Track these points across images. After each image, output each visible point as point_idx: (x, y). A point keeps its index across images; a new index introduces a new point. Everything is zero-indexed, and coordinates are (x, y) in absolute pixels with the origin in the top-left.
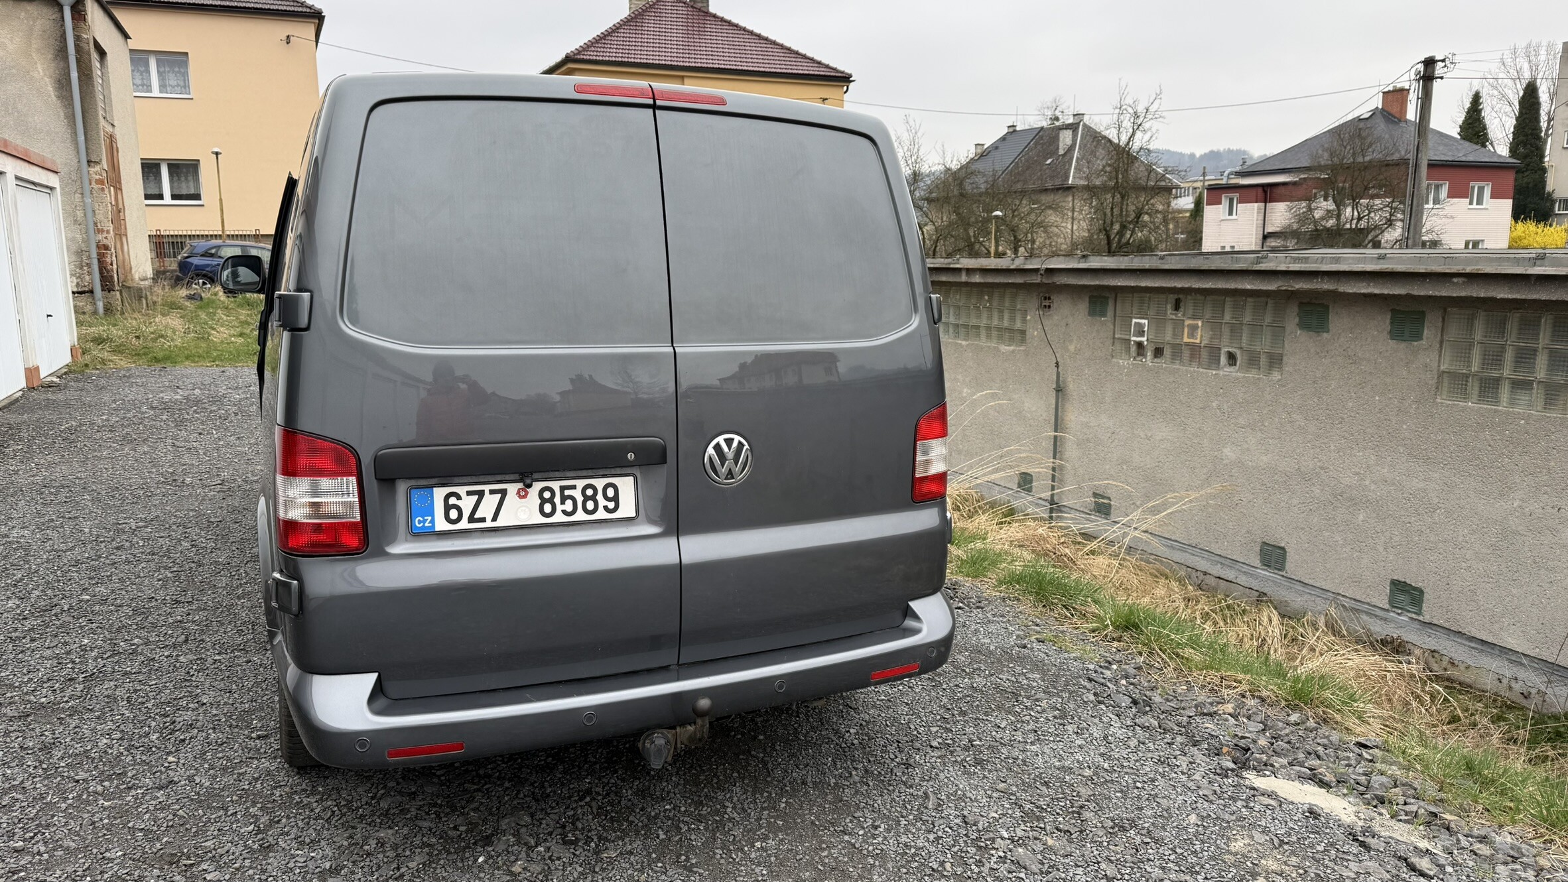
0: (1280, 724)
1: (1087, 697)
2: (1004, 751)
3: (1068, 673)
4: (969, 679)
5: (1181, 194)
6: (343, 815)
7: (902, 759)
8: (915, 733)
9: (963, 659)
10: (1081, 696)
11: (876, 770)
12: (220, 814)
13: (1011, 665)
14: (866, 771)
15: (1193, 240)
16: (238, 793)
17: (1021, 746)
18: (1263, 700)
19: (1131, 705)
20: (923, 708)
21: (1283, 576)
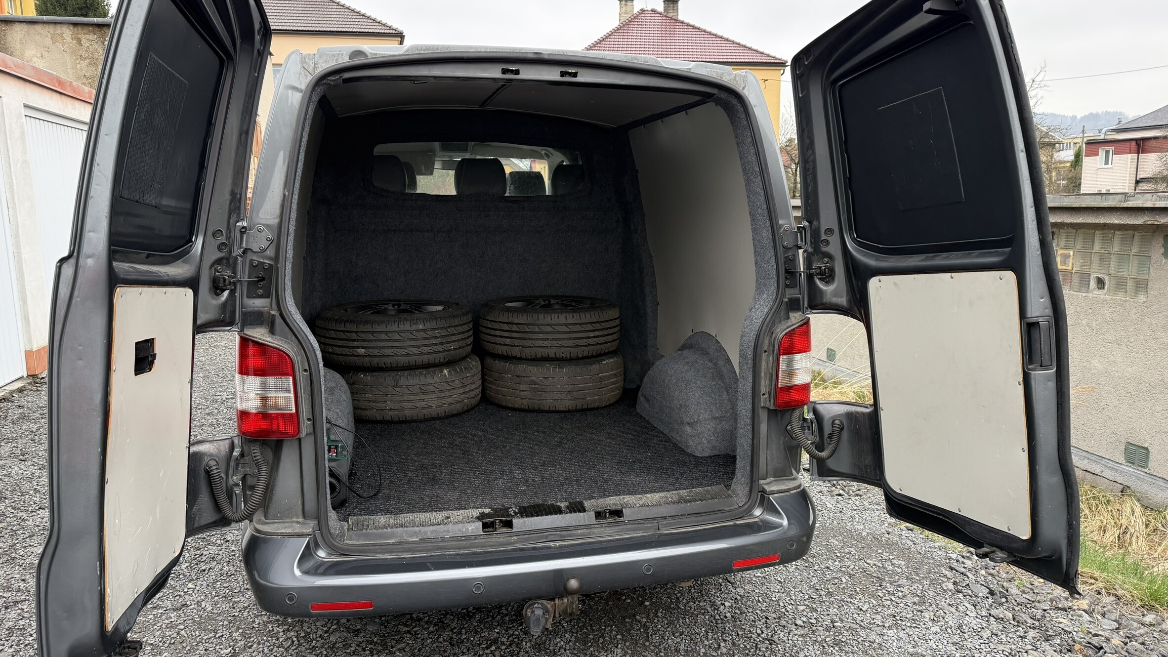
0: (1135, 624)
1: (946, 586)
2: (863, 633)
3: (931, 561)
4: (840, 562)
5: (1063, 148)
6: (300, 645)
7: (768, 635)
8: (783, 610)
9: (837, 543)
10: (941, 584)
11: (742, 643)
12: (211, 636)
13: (879, 551)
14: (734, 644)
15: (1073, 185)
16: (229, 618)
17: (879, 631)
18: (1118, 598)
19: (988, 595)
20: (794, 588)
21: (1146, 473)
